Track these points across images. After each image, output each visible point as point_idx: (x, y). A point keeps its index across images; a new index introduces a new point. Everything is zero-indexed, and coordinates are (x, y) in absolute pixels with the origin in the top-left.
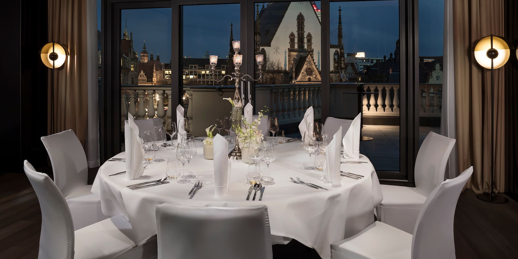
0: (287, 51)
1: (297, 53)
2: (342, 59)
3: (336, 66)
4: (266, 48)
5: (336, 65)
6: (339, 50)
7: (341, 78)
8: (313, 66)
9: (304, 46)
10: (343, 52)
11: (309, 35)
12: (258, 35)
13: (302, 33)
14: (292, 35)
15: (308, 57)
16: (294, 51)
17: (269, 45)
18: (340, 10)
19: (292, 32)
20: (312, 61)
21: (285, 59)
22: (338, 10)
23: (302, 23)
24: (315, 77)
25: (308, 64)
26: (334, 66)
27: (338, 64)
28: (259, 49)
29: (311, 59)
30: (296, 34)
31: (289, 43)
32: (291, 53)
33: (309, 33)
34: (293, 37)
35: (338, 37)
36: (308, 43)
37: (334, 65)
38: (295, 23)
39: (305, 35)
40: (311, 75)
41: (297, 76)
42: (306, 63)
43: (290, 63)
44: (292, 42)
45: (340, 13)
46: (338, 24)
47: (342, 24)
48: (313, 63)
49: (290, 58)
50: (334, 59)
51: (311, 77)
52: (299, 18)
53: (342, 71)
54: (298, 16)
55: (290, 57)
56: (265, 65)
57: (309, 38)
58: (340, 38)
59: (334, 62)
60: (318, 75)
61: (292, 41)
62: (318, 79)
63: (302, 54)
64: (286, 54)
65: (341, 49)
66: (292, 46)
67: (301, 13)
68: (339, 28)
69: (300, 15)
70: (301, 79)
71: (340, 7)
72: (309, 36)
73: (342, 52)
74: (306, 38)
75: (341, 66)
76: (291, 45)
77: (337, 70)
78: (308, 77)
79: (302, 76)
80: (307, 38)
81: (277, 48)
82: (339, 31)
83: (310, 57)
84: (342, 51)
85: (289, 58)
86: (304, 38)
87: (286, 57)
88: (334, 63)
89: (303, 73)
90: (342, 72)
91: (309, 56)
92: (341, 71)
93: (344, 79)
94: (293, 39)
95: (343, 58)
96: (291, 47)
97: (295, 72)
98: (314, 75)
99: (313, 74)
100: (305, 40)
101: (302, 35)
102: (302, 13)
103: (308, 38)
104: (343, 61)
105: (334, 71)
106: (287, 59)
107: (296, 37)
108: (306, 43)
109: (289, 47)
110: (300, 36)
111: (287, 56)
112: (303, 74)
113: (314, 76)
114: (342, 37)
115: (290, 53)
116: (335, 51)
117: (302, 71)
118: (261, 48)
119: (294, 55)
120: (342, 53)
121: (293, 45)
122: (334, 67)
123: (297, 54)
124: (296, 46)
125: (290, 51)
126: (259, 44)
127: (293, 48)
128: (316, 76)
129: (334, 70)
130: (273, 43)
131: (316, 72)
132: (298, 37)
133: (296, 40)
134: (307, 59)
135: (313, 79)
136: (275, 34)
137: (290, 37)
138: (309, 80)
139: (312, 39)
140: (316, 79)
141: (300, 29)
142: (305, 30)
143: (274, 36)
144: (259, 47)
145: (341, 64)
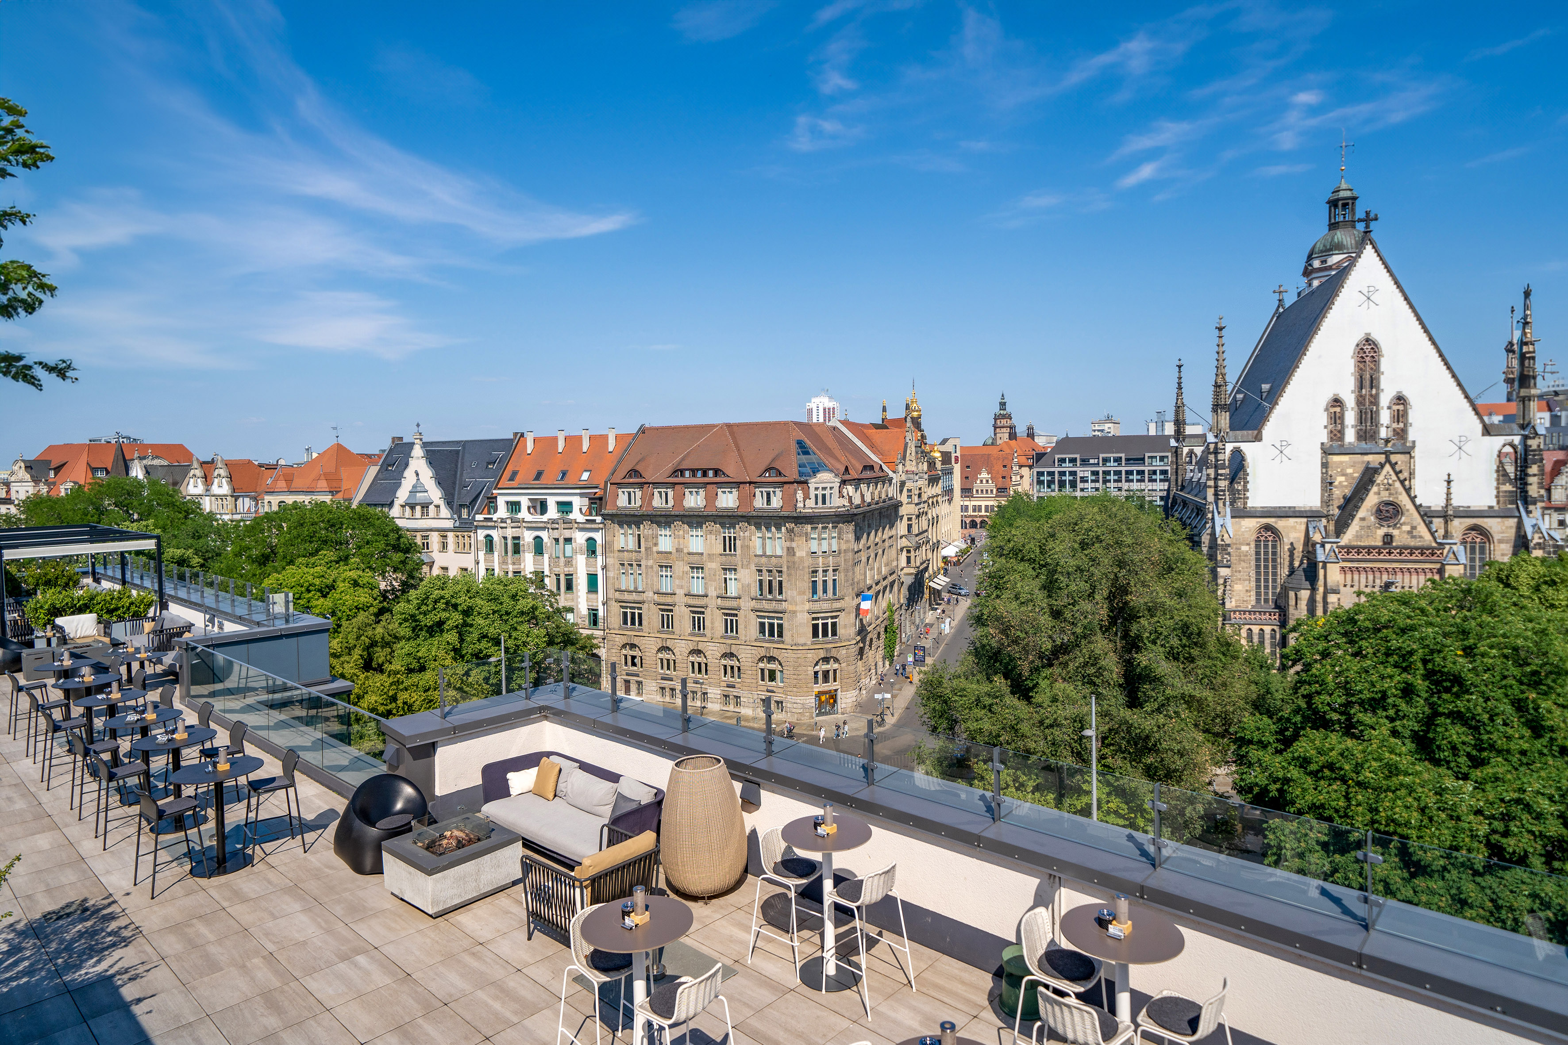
1: (1352, 457)
2: (1533, 471)
3: (1506, 491)
4: (1247, 447)
5: (1507, 488)
6: (1517, 441)
8: (1400, 497)
9: (1378, 435)
11: (1398, 399)
12: (1219, 410)
14: (1337, 402)
15: (1384, 472)
16: (1343, 451)
17: (1258, 438)
19: (1336, 396)
20: (1398, 485)
23: (1375, 365)
24: (1409, 532)
25: (1385, 493)
26: (1498, 492)
27: (1513, 486)
28: (1224, 451)
29: (1394, 477)
30: (1350, 401)
31: (1326, 427)
32: (1331, 457)
33: (1399, 393)
34: (1338, 410)
36: (1395, 425)
37: (1497, 488)
38: (1349, 367)
39: (1385, 400)
41: (1343, 528)
42: (1375, 489)
44: (1335, 423)
48: (1401, 490)
49: (1327, 472)
50: (1498, 471)
51: (1395, 532)
52: (1362, 350)
53: (1531, 507)
54: (1358, 345)
55: (1327, 468)
56: (1245, 495)
57: (1401, 407)
59: (1498, 480)
60: (1419, 525)
61: (1336, 419)
62: (1421, 537)
63: (1368, 458)
64: (1312, 463)
66: (1335, 435)
67: (1368, 334)
69: (1366, 341)
70: (1358, 537)
72: (1401, 400)
74: (1386, 408)
75: (1527, 492)
76: (1330, 432)
77: (1509, 507)
78: (1381, 532)
79: (1362, 528)
80: (1389, 408)
81: (1284, 443)
83: (1392, 472)
85: (1325, 472)
86: (1379, 409)
88: (1498, 484)
89: (1363, 519)
90: (1529, 513)
91: (1387, 467)
92: (1527, 508)
93: (1536, 536)
94: (1337, 415)
96: (1332, 439)
98: (1404, 524)
99: (1402, 522)
100: (1385, 417)
101: (1375, 400)
102: (1375, 336)
103: (1395, 408)
104: (1535, 475)
105: (1496, 509)
107: (1350, 409)
108: (1386, 424)
109: (1325, 442)
110: (1367, 405)
111: (1317, 465)
112: (1364, 524)
113: (1406, 528)
115: (1327, 459)
116: (1504, 445)
117: (1361, 513)
118: (1232, 446)
119: (1341, 462)
120: (1534, 451)
121: (1339, 431)
122: (1497, 497)
124: (1350, 436)
125: (1326, 452)
126: (1223, 437)
127: (1339, 444)
128: (1414, 528)
129: (1498, 502)
130: (1268, 430)
131: (1411, 516)
132: (1356, 409)
133: (1350, 418)
134: (1380, 479)
135: (1400, 536)
136: (1276, 403)
137: (1326, 410)
138: (1388, 539)
139: (1410, 412)
140: (1413, 537)
141: (1367, 383)
142: (1382, 386)
143: (1271, 409)
144: (1226, 445)
145: (1527, 484)
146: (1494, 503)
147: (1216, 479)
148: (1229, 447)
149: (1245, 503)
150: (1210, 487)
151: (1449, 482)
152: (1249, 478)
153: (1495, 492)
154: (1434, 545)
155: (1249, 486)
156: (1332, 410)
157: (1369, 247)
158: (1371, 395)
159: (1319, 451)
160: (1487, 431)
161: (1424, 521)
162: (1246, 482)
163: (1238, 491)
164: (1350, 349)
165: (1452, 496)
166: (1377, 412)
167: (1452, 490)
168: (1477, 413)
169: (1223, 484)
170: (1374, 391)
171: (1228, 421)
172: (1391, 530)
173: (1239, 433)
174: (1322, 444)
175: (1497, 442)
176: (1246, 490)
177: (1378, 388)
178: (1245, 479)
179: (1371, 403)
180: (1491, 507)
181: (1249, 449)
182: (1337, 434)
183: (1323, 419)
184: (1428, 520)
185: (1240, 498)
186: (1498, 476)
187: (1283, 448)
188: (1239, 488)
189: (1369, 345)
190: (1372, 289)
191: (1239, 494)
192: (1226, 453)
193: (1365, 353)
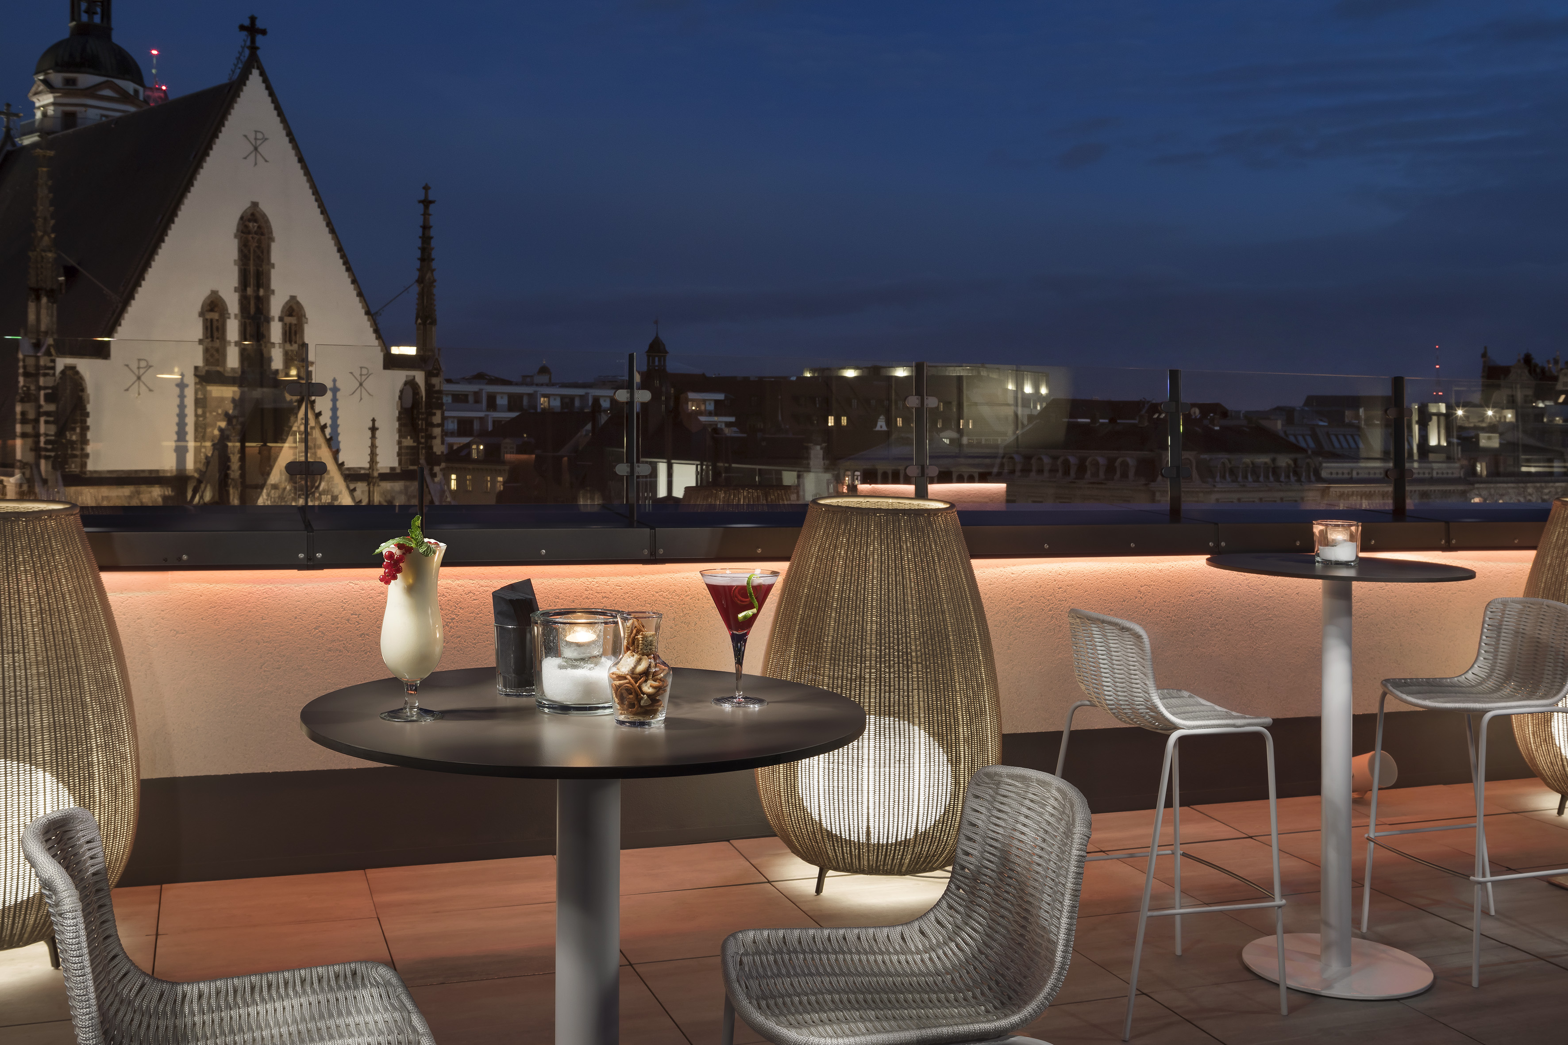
0: (190, 380)
1: (236, 389)
2: (437, 419)
3: (408, 447)
4: (85, 366)
5: (409, 442)
6: (419, 377)
8: (320, 452)
9: (270, 360)
10: (436, 388)
11: (291, 307)
12: (44, 300)
13: (258, 299)
14: (214, 305)
15: (298, 417)
16: (221, 379)
17: (102, 352)
18: (427, 203)
19: (214, 293)
20: (318, 434)
21: (182, 416)
22: (420, 202)
23: (262, 252)
25: (301, 447)
26: (400, 448)
27: (416, 439)
28: (51, 372)
29: (313, 423)
30: (232, 303)
31: (201, 342)
32: (209, 388)
33: (293, 298)
34: (215, 316)
35: (419, 321)
36: (288, 347)
37: (399, 443)
38: (231, 249)
39: (276, 307)
42: (289, 440)
43: (203, 437)
44: (212, 337)
45: (426, 214)
46: (418, 264)
47: (434, 265)
48: (321, 441)
49: (204, 413)
50: (399, 419)
51: (313, 503)
52: (246, 227)
53: (437, 469)
54: (242, 218)
55: (203, 407)
56: (83, 449)
57: (292, 320)
58: (424, 323)
59: (400, 431)
60: (341, 492)
61: (213, 332)
63: (257, 393)
64: (182, 396)
65: (429, 376)
66: (212, 356)
67: (255, 205)
68: (420, 280)
69: (253, 214)
71: (426, 188)
72: (294, 310)
73: (434, 386)
74: (277, 319)
75: (431, 448)
76: (206, 351)
77: (411, 468)
79: (273, 500)
80: (281, 319)
81: (143, 364)
82: (422, 295)
83: (310, 415)
84: (435, 381)
85: (200, 411)
86: (268, 320)
87: (182, 406)
88: (400, 437)
89: (275, 486)
90: (434, 475)
91: (302, 409)
92: (431, 470)
94: (215, 324)
95: (438, 413)
96: (207, 361)
99: (321, 488)
100: (276, 332)
101: (263, 308)
102: (262, 207)
103: (288, 320)
104: (438, 425)
105: (398, 471)
106: (190, 420)
107: (232, 316)
108: (276, 344)
109: (200, 363)
110: (252, 311)
111: (190, 401)
112: (277, 493)
114: (434, 322)
115: (205, 393)
116: (406, 383)
117: (272, 479)
118: (61, 363)
119: (222, 399)
120: (436, 392)
121: (218, 350)
122: (399, 454)
123: (237, 397)
124: (233, 360)
125: (203, 378)
126: (49, 346)
127: (218, 368)
128: (334, 498)
130: (119, 341)
131: (332, 482)
132: (239, 317)
133: (233, 330)
134: (296, 424)
136: (131, 297)
137: (202, 314)
139: (305, 327)
141: (252, 279)
142: (274, 285)
143: (124, 306)
144: (53, 361)
145: (431, 437)
146: (396, 462)
147: (36, 421)
149: (84, 465)
150: (27, 435)
151: (373, 431)
152: (89, 421)
153: (396, 449)
155: (90, 435)
156: (210, 316)
157: (255, 72)
159: (193, 379)
160: (391, 362)
161: (348, 487)
162: (85, 429)
163: (72, 443)
164: (232, 224)
165: (375, 453)
166: (267, 323)
167: (376, 443)
168: (379, 337)
169: (48, 430)
170: (261, 292)
171: (55, 319)
173: (73, 342)
174: (196, 368)
175: (400, 377)
176: (84, 441)
177: (267, 288)
178: (84, 422)
179: (258, 309)
180: (392, 469)
181: (87, 369)
182: (215, 354)
183: (197, 329)
184: (352, 486)
185: (75, 456)
186: (400, 425)
187: (142, 371)
188: (74, 438)
189: (256, 221)
190: (259, 136)
191: (73, 449)
192: (54, 375)
193: (249, 233)
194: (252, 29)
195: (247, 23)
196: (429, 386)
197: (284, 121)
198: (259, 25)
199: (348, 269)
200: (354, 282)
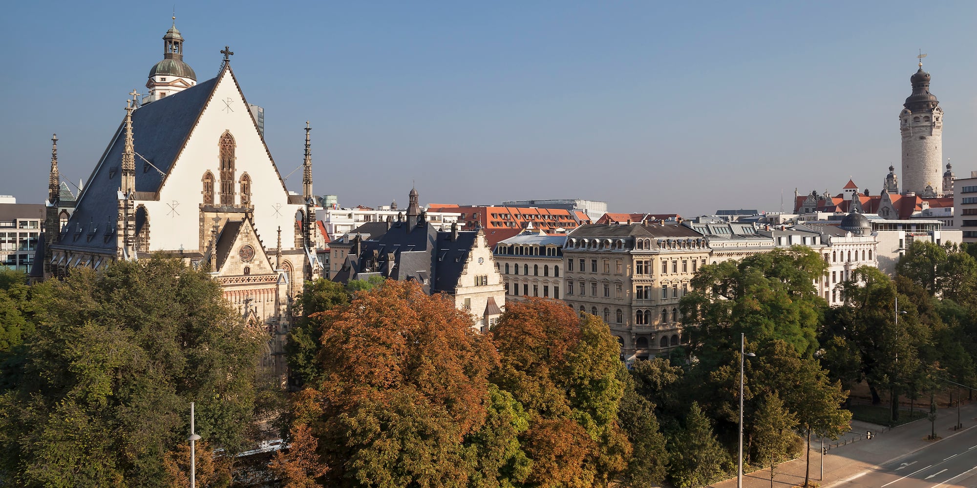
1: (218, 214)
2: (312, 226)
3: (299, 239)
5: (300, 236)
6: (304, 208)
7: (310, 263)
8: (253, 241)
9: (234, 200)
10: (312, 212)
11: (244, 177)
12: (128, 174)
14: (209, 175)
15: (244, 225)
16: (212, 209)
17: (156, 198)
18: (307, 130)
19: (208, 171)
20: (252, 233)
23: (231, 152)
24: (259, 265)
25: (245, 239)
26: (295, 239)
27: (302, 235)
28: (132, 207)
29: (250, 228)
30: (217, 175)
31: (202, 193)
32: (206, 213)
33: (245, 172)
34: (209, 181)
36: (243, 194)
37: (295, 237)
38: (216, 151)
39: (238, 176)
40: (251, 260)
41: (220, 264)
42: (239, 236)
43: (203, 235)
44: (208, 190)
45: (307, 135)
48: (254, 236)
50: (295, 226)
51: (251, 266)
52: (224, 140)
54: (221, 137)
55: (203, 222)
56: (147, 241)
57: (246, 182)
58: (306, 183)
59: (295, 231)
60: (264, 259)
61: (209, 187)
62: (265, 268)
63: (229, 215)
64: (193, 217)
65: (308, 206)
66: (208, 199)
67: (228, 131)
68: (304, 164)
69: (227, 135)
70: (230, 270)
71: (307, 123)
72: (246, 177)
73: (310, 211)
74: (238, 182)
75: (309, 239)
76: (205, 196)
77: (301, 248)
78: (243, 265)
79: (232, 264)
80: (240, 182)
81: (175, 203)
82: (305, 171)
83: (249, 225)
84: (311, 209)
85: (202, 224)
87: (193, 222)
88: (296, 234)
89: (233, 257)
91: (247, 221)
92: (310, 249)
93: (315, 265)
94: (209, 184)
95: (313, 223)
96: (205, 202)
97: (215, 256)
98: (256, 259)
99: (254, 258)
100: (237, 188)
101: (231, 177)
102: (231, 132)
103: (243, 182)
104: (313, 229)
105: (295, 249)
106: (197, 227)
107: (217, 181)
108: (237, 194)
109: (202, 202)
110: (227, 179)
111: (197, 220)
112: (234, 260)
113: (257, 262)
114: (311, 183)
115: (203, 215)
116: (298, 210)
117: (232, 254)
119: (212, 218)
120: (312, 214)
121: (210, 196)
122: (295, 242)
124: (217, 200)
125: (203, 209)
126: (131, 195)
127: (210, 205)
128: (261, 262)
129: (295, 245)
130: (164, 192)
131: (260, 255)
132: (221, 181)
133: (217, 187)
134: (242, 229)
135: (254, 269)
136: (170, 173)
137: (203, 180)
138: (247, 271)
139: (251, 186)
140: (261, 268)
141: (226, 164)
142: (236, 167)
143: (166, 177)
144: (133, 202)
145: (309, 234)
146: (293, 246)
147: (125, 229)
148: (136, 203)
149: (147, 248)
150: (120, 235)
151: (279, 231)
152: (150, 229)
154: (272, 272)
155: (150, 235)
156: (206, 181)
157: (228, 72)
158: (229, 173)
159: (198, 210)
160: (291, 200)
161: (267, 257)
162: (148, 232)
163: (143, 238)
164: (217, 140)
165: (281, 241)
166: (233, 184)
167: (281, 237)
168: (285, 190)
169: (131, 233)
170: (231, 170)
171: (134, 183)
172: (248, 264)
173: (142, 193)
174: (200, 204)
175: (295, 207)
176: (148, 238)
177: (233, 168)
178: (147, 229)
179: (229, 178)
180: (292, 249)
181: (149, 205)
182: (209, 198)
183: (201, 187)
184: (269, 257)
185: (144, 244)
186: (295, 229)
187: (174, 206)
188: (143, 236)
189: (228, 138)
190: (230, 100)
191: (142, 241)
192: (133, 208)
193: (226, 143)
194: (226, 52)
195: (224, 49)
196: (308, 211)
197: (241, 93)
198: (230, 50)
199: (271, 159)
200: (274, 165)
